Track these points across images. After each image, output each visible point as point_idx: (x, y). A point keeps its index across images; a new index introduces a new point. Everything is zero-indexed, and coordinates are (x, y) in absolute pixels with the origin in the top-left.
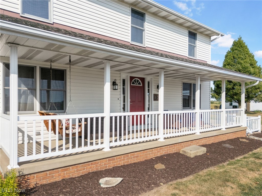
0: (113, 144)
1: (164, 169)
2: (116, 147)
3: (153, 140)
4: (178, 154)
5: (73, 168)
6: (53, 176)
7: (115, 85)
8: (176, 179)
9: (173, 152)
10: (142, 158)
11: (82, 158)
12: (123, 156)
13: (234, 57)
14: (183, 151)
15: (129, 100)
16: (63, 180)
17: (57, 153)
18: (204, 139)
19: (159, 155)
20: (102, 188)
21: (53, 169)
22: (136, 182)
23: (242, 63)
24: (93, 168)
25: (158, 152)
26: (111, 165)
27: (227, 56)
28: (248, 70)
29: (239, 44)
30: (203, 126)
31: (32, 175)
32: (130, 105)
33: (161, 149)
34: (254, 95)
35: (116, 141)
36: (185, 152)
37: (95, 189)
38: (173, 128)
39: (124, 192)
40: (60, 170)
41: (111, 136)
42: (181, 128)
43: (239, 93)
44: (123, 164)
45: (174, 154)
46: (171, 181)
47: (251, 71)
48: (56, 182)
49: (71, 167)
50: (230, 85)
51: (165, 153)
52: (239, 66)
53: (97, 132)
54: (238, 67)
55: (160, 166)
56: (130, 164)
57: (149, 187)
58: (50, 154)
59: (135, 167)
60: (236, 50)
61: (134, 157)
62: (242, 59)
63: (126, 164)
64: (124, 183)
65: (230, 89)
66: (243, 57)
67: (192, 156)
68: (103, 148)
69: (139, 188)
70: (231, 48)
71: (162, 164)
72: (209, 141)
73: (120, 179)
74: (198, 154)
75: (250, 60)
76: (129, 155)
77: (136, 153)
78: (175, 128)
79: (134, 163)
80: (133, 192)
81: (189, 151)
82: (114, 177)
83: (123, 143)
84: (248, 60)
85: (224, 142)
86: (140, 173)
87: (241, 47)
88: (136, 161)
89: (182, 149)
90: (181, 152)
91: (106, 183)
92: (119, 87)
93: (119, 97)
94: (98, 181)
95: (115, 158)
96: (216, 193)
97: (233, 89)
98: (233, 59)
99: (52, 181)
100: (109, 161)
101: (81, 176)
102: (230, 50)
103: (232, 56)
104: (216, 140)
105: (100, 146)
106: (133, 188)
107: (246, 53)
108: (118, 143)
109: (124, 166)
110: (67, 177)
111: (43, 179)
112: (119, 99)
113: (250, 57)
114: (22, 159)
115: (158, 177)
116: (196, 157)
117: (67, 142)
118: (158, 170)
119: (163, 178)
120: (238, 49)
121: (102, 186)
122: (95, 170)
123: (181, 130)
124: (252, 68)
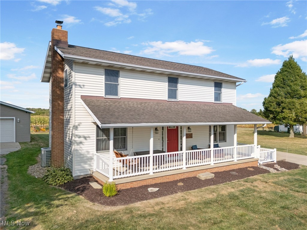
0: (155, 171)
1: (182, 186)
2: (156, 172)
3: (180, 169)
4: (195, 178)
5: (135, 183)
6: (126, 186)
7: (157, 130)
8: (188, 190)
9: (192, 176)
10: (171, 179)
11: (139, 178)
12: (160, 178)
13: (283, 79)
14: (198, 176)
15: (166, 139)
16: (131, 188)
17: (125, 175)
18: (217, 168)
19: (182, 178)
20: (149, 192)
21: (127, 183)
22: (166, 190)
23: (292, 85)
24: (144, 183)
25: (182, 176)
26: (154, 182)
27: (277, 78)
28: (298, 93)
29: (289, 65)
30: (224, 157)
31: (119, 185)
32: (167, 143)
33: (184, 174)
34: (304, 119)
35: (156, 169)
36: (199, 176)
37: (146, 192)
38: (199, 159)
39: (159, 194)
40: (129, 183)
41: (154, 165)
42: (204, 159)
43: (287, 117)
44: (160, 182)
45: (192, 177)
46: (184, 191)
47: (301, 94)
48: (128, 189)
49: (134, 182)
50: (279, 108)
51: (186, 177)
52: (289, 88)
53: (146, 163)
54: (287, 90)
55: (181, 184)
56: (164, 182)
57: (172, 193)
58: (122, 176)
59: (166, 184)
60: (286, 71)
61: (166, 179)
62: (292, 81)
63: (162, 182)
64: (160, 191)
65: (279, 112)
66: (293, 79)
67: (203, 179)
68: (149, 173)
69: (167, 193)
70: (280, 69)
71: (182, 183)
72: (222, 169)
73: (158, 189)
74: (208, 178)
75: (301, 82)
76: (164, 177)
77: (168, 176)
78: (201, 159)
79: (167, 182)
80: (163, 195)
81: (201, 176)
82: (155, 188)
83: (160, 170)
84: (298, 82)
85: (233, 170)
86: (169, 186)
87: (292, 67)
88: (168, 181)
89: (198, 175)
90: (197, 177)
91: (151, 190)
92: (159, 131)
93: (159, 138)
94: (147, 189)
95: (156, 178)
96: (203, 196)
97: (282, 112)
98: (282, 81)
99: (126, 188)
100: (153, 180)
101: (139, 187)
102: (280, 71)
103: (282, 78)
104: (228, 169)
105: (148, 172)
106: (164, 193)
107: (297, 74)
108: (158, 170)
109: (160, 183)
110: (132, 187)
111: (123, 187)
112: (160, 139)
113: (301, 78)
114: (115, 177)
115: (178, 189)
116: (206, 180)
117: (129, 169)
118: (179, 186)
119: (181, 190)
120: (288, 70)
121: (149, 191)
122: (145, 184)
123: (204, 160)
124: (302, 91)
